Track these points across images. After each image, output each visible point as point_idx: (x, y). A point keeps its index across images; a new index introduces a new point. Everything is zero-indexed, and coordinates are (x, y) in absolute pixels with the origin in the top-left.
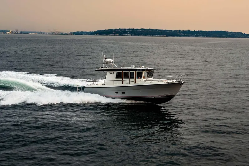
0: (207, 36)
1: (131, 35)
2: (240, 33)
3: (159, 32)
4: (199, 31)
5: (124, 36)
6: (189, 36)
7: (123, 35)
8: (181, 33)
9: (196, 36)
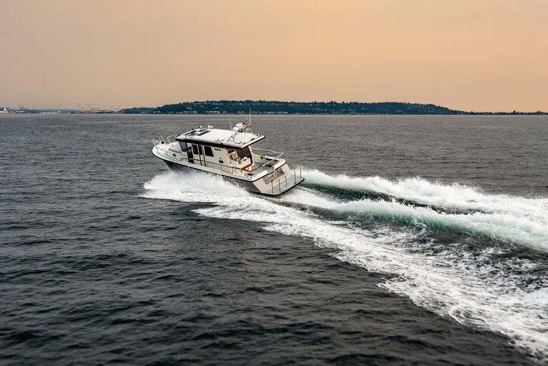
0: (365, 112)
1: (221, 113)
2: (430, 105)
3: (275, 106)
4: (351, 103)
5: (207, 114)
6: (330, 113)
7: (205, 113)
8: (317, 107)
9: (345, 113)
